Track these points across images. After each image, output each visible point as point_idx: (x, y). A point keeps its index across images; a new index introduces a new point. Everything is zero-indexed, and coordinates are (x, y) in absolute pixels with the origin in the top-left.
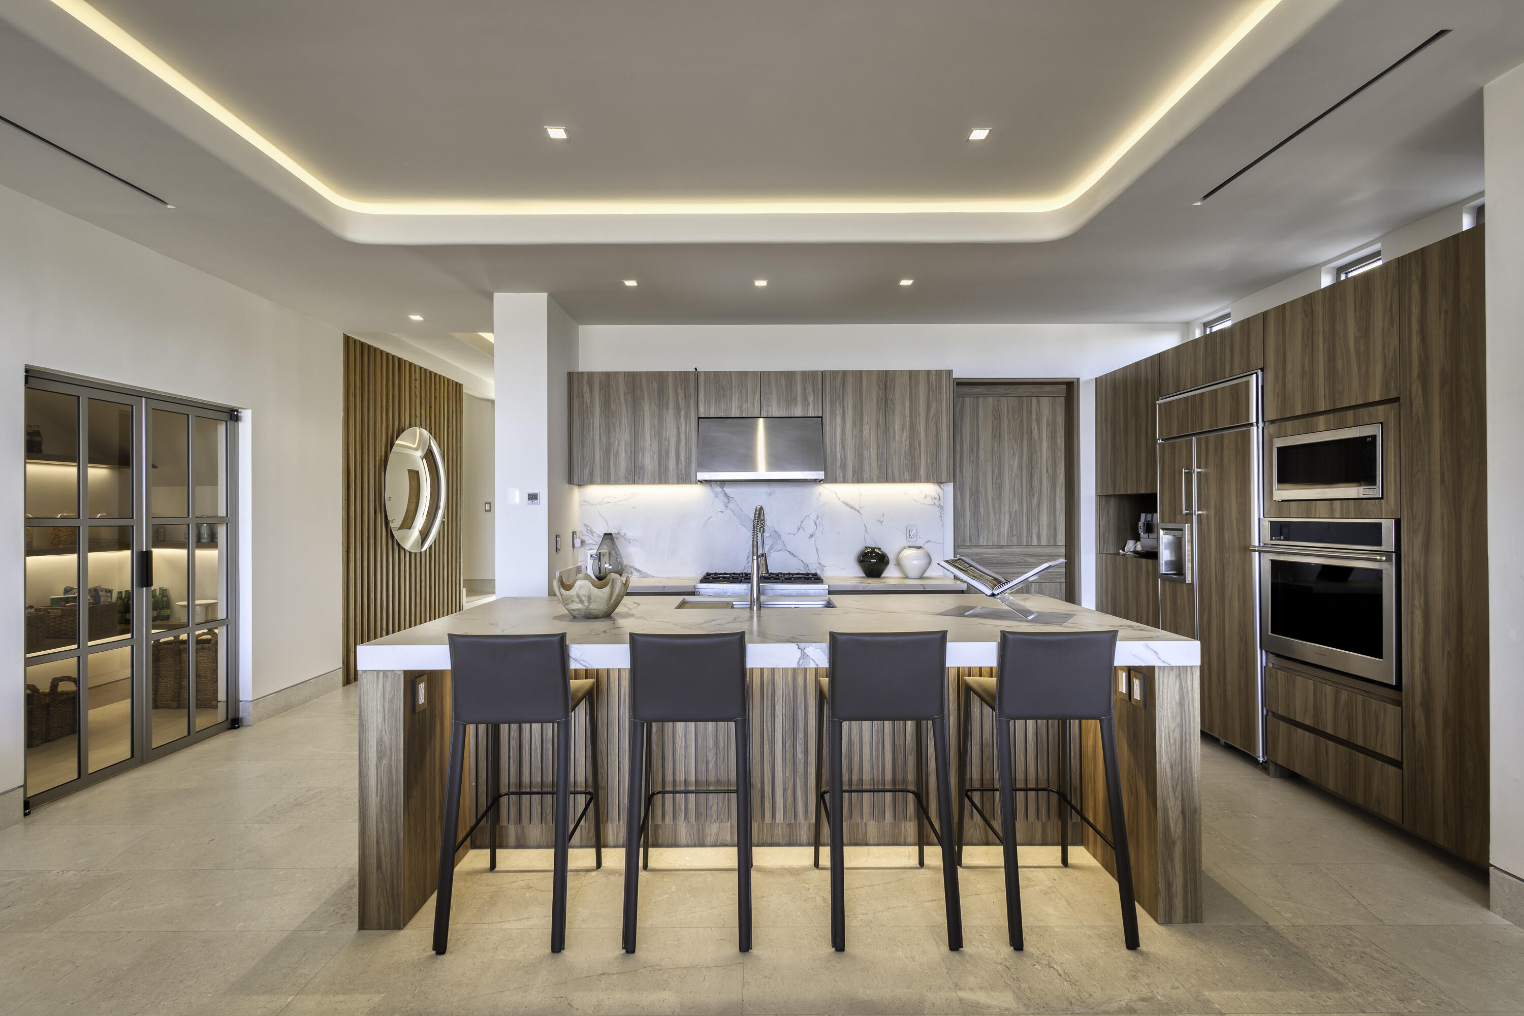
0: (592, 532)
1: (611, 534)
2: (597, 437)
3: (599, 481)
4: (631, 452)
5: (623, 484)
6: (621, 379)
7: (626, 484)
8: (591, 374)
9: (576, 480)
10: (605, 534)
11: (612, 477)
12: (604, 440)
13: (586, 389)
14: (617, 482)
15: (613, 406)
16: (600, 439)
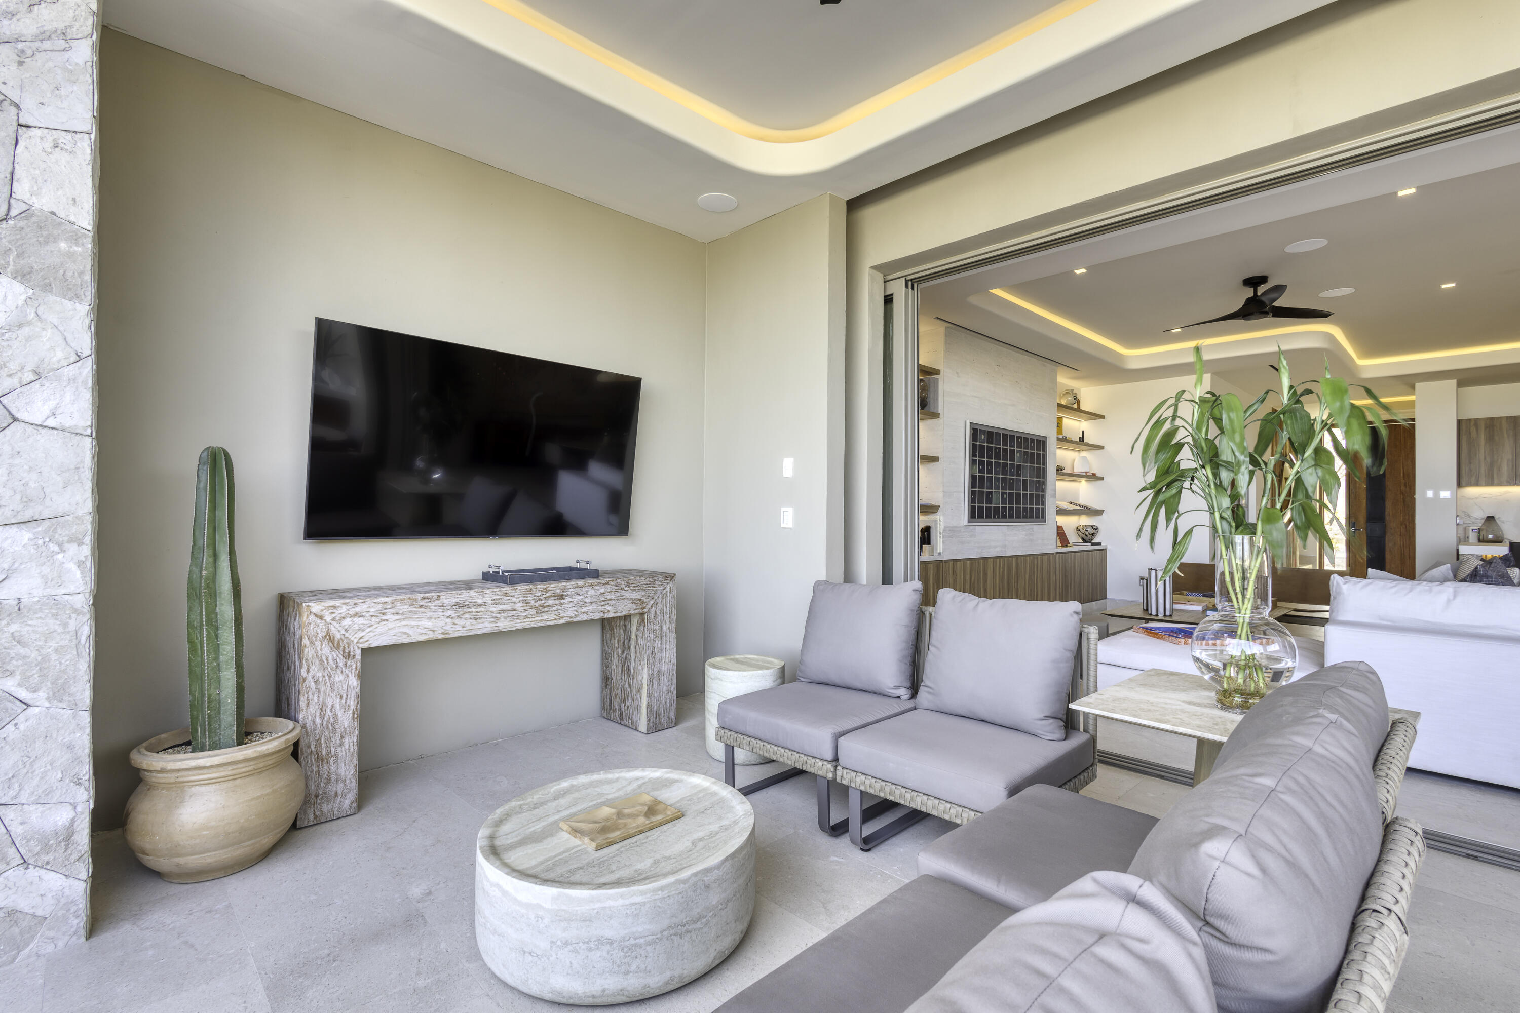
0: (1469, 516)
1: (1493, 517)
2: (1482, 457)
3: (1484, 483)
4: (1513, 466)
5: (1505, 485)
6: (1504, 423)
7: (1507, 485)
8: (1476, 420)
9: (1463, 483)
10: (1488, 517)
11: (1496, 481)
12: (1488, 460)
13: (1473, 430)
14: (1500, 484)
15: (1496, 438)
16: (1485, 459)
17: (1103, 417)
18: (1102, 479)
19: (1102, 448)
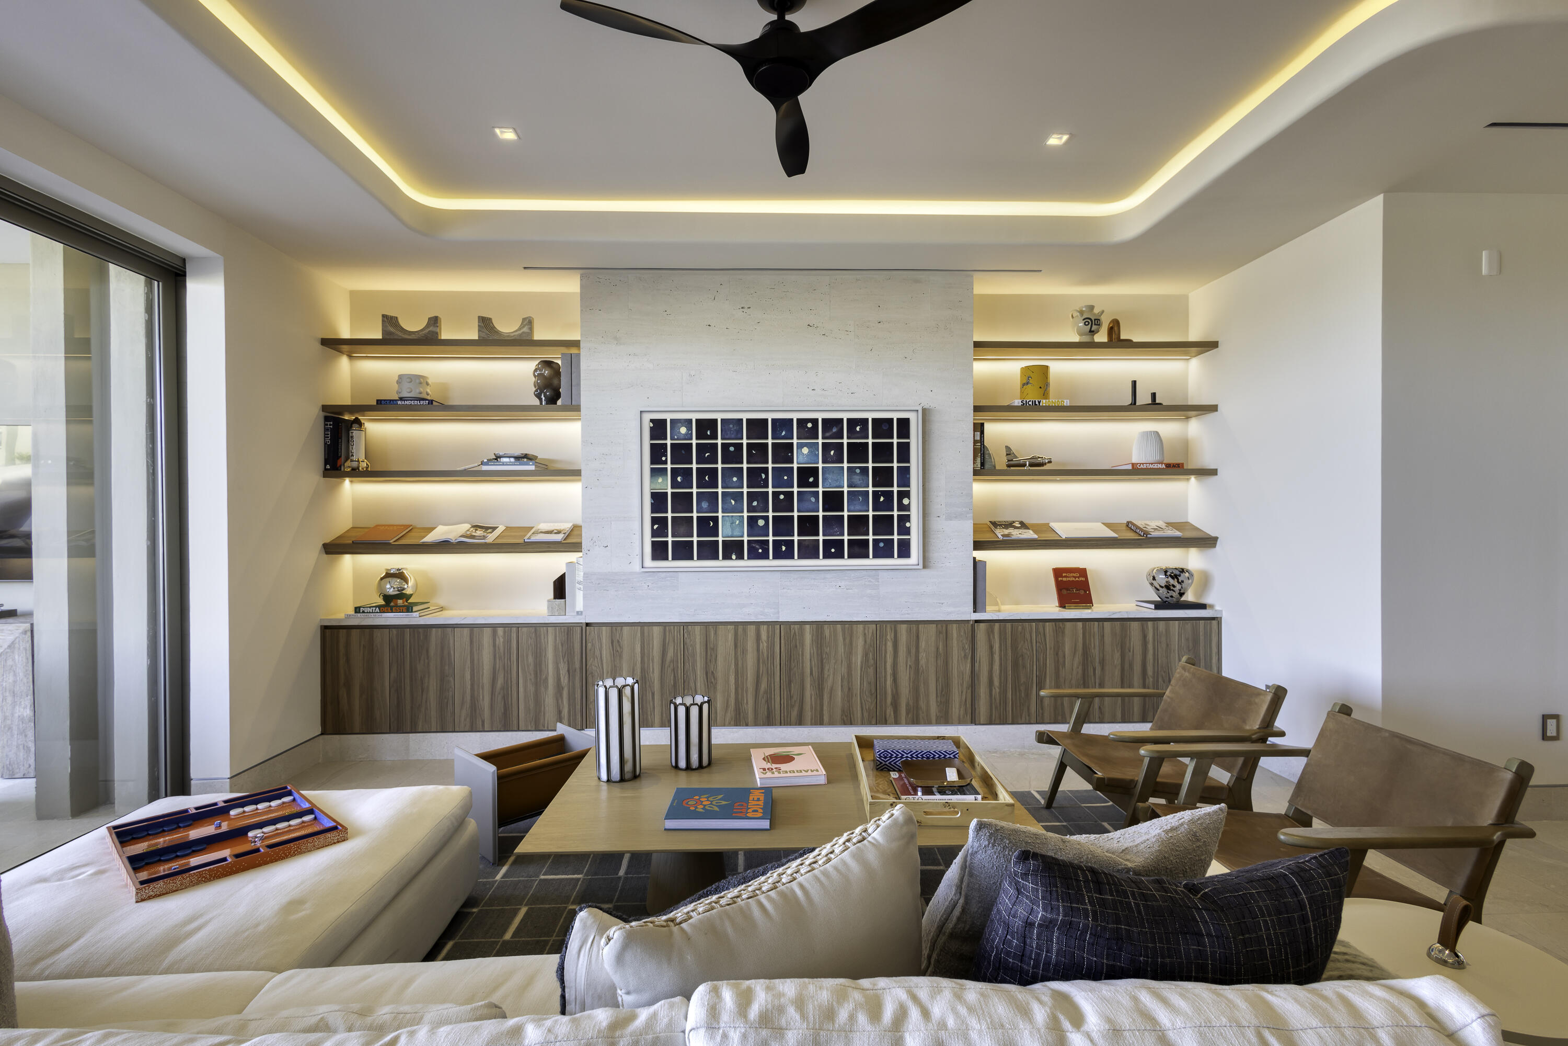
17: (1213, 345)
18: (1213, 472)
19: (1213, 408)
